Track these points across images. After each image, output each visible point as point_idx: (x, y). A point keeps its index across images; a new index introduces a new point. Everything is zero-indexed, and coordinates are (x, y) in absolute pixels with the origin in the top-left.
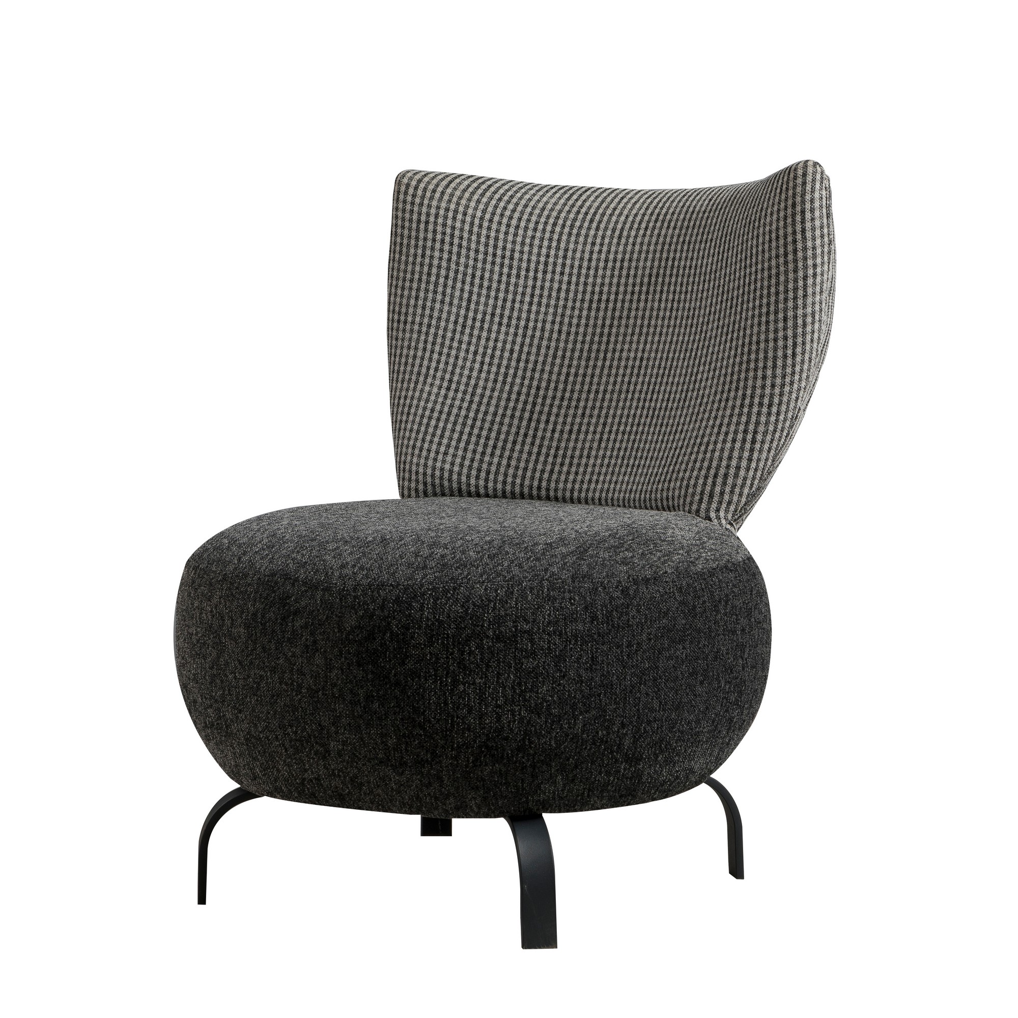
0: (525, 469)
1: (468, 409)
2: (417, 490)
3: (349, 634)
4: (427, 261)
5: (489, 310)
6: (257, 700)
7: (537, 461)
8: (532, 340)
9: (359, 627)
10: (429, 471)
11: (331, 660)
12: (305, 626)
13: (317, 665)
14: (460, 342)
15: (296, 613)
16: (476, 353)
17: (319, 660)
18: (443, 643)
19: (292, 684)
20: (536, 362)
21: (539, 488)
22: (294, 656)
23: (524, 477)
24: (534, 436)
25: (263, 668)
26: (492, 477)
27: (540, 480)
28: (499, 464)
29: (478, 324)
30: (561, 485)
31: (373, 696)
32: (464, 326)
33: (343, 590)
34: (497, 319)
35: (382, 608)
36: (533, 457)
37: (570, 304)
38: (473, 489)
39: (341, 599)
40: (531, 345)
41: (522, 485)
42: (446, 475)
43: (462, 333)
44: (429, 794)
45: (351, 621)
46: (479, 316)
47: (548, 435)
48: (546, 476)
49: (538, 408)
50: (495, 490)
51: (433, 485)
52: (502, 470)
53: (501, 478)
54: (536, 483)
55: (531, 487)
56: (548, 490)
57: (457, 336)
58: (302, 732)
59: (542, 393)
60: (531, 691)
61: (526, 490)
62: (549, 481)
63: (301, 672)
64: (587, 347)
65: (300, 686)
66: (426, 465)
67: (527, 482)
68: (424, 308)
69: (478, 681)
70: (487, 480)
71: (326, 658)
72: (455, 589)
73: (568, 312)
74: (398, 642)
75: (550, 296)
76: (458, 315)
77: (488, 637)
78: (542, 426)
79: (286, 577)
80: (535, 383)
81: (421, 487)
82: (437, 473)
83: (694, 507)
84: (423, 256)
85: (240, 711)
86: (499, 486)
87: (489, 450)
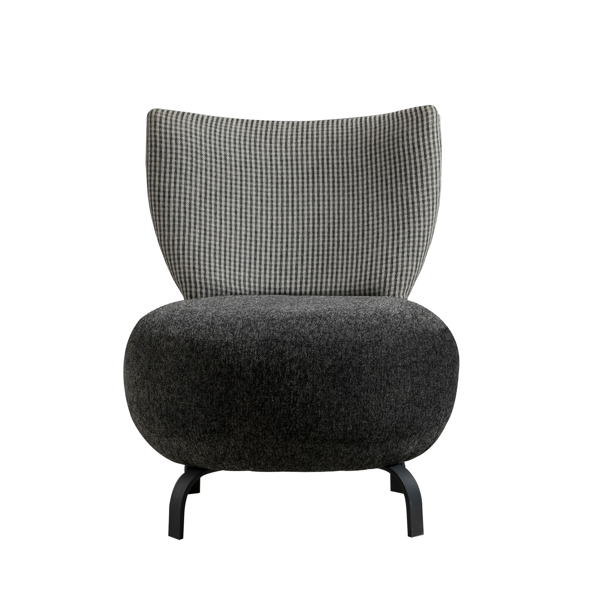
0: (260, 278)
1: (220, 245)
2: (201, 293)
3: (328, 370)
4: (179, 161)
5: (218, 189)
6: (261, 413)
7: (265, 273)
8: (246, 206)
9: (333, 366)
10: (208, 282)
11: (317, 385)
12: (299, 367)
13: (308, 390)
14: (205, 208)
15: (291, 361)
16: (216, 214)
17: (308, 386)
18: (379, 371)
19: (290, 401)
20: (251, 218)
21: (270, 288)
22: (291, 385)
23: (260, 283)
24: (260, 260)
25: (268, 394)
26: (242, 283)
27: (270, 284)
28: (245, 276)
29: (213, 197)
31: (341, 404)
32: (206, 198)
33: (320, 345)
34: (223, 194)
35: (346, 354)
36: (263, 271)
37: (264, 185)
38: (233, 291)
39: (320, 351)
40: (246, 208)
41: (260, 287)
42: (219, 283)
43: (205, 202)
44: (359, 457)
45: (328, 362)
46: (213, 193)
47: (268, 258)
48: (273, 281)
49: (258, 244)
50: (245, 290)
51: (211, 290)
52: (247, 279)
53: (247, 284)
54: (267, 286)
55: (265, 288)
56: (275, 289)
57: (203, 204)
58: (293, 428)
59: (259, 235)
60: (417, 394)
61: (262, 290)
62: (275, 284)
63: (296, 394)
64: (280, 208)
65: (295, 402)
66: (205, 279)
67: (262, 285)
68: (180, 188)
69: (395, 391)
70: (240, 285)
71: (313, 385)
73: (264, 189)
74: (356, 372)
75: (251, 181)
76: (201, 193)
77: (399, 366)
78: (263, 253)
79: (277, 340)
80: (254, 230)
81: (204, 291)
82: (213, 282)
84: (176, 158)
85: (245, 421)
86: (247, 288)
87: (237, 268)
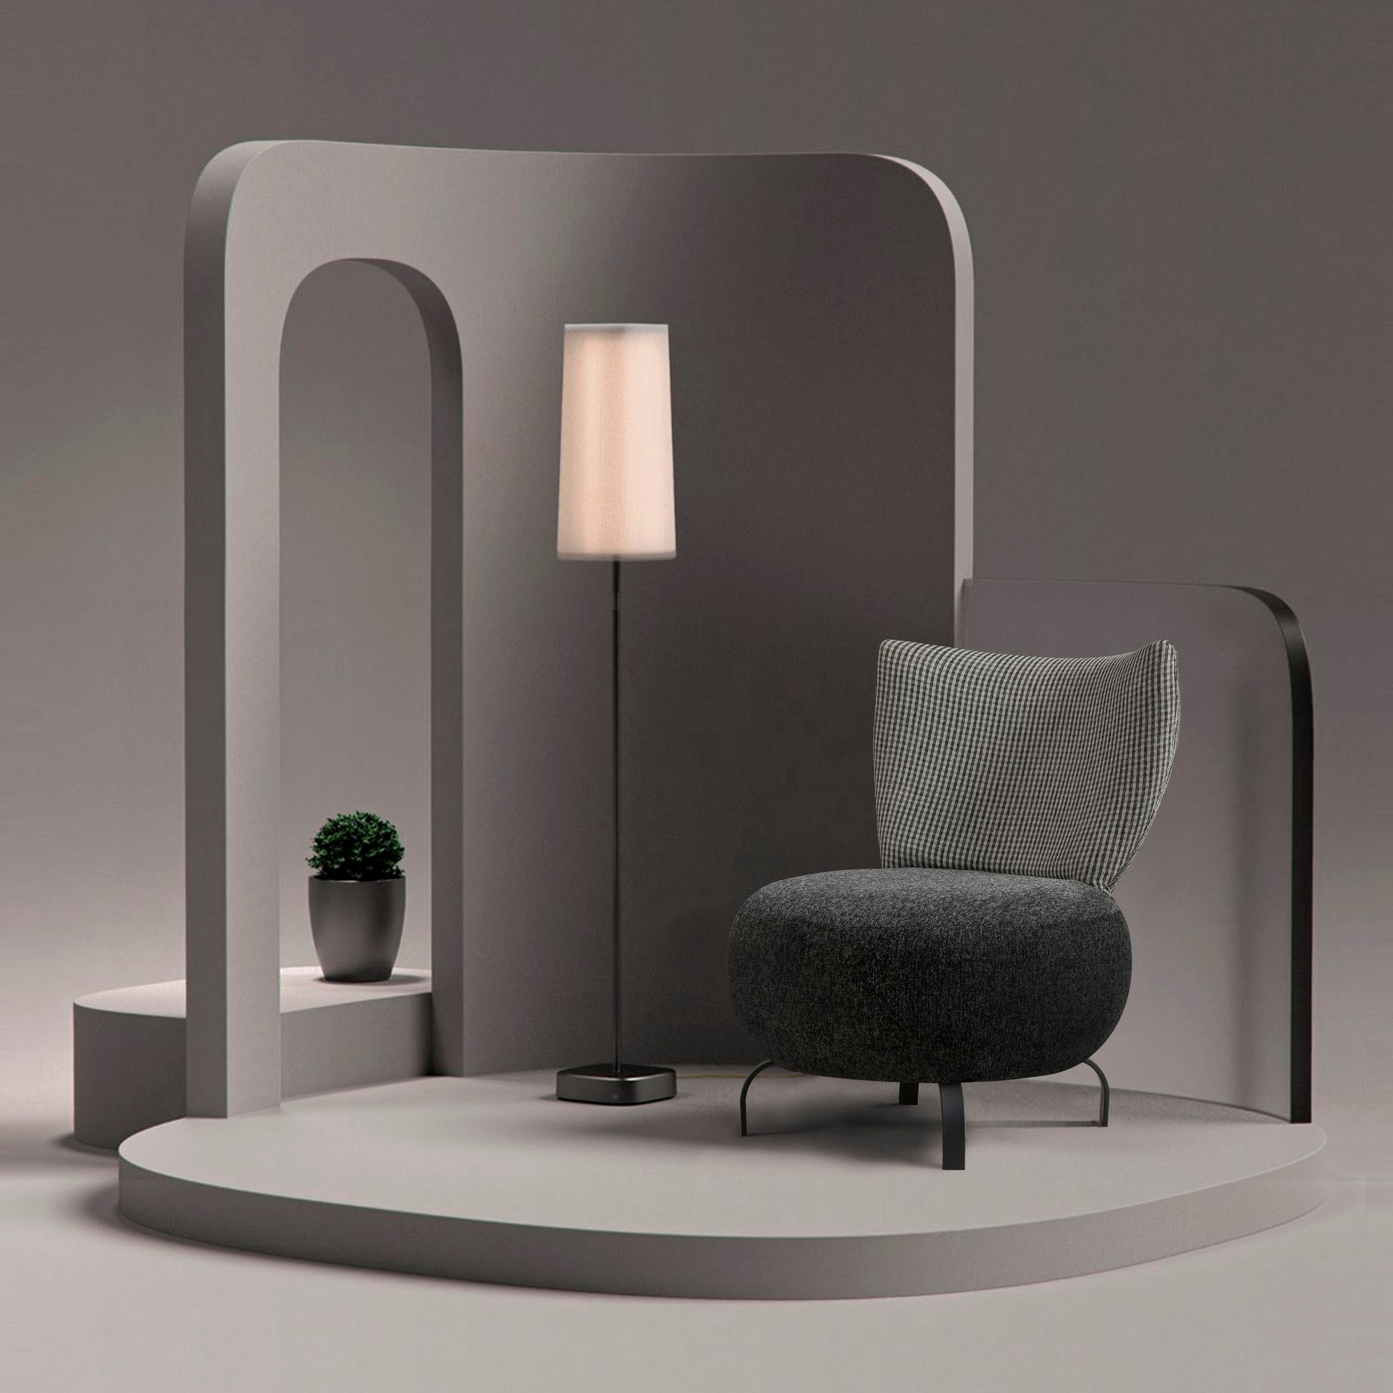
0: (968, 849)
1: (929, 807)
2: (894, 863)
3: (846, 961)
4: (901, 703)
5: (944, 739)
6: (784, 1005)
7: (976, 844)
8: (973, 760)
9: (854, 956)
10: (902, 850)
11: (835, 978)
12: (817, 955)
13: (825, 982)
14: (924, 761)
15: (810, 946)
16: (935, 769)
17: (826, 978)
18: (911, 967)
19: (808, 994)
20: (976, 776)
21: (978, 862)
22: (809, 975)
23: (967, 855)
24: (975, 827)
25: (788, 984)
26: (945, 854)
27: (978, 857)
28: (950, 846)
29: (936, 749)
30: (992, 861)
31: (863, 1003)
32: (927, 750)
33: (843, 930)
34: (949, 746)
35: (870, 943)
36: (974, 841)
37: (999, 736)
38: (932, 862)
39: (841, 937)
40: (972, 764)
41: (966, 860)
42: (914, 852)
43: (925, 755)
44: (902, 1069)
45: (848, 952)
46: (937, 743)
47: (984, 826)
48: (982, 854)
49: (977, 808)
50: (947, 863)
51: (905, 860)
52: (952, 850)
53: (951, 855)
54: (975, 859)
55: (972, 862)
56: (983, 864)
57: (922, 757)
58: (815, 1027)
59: (980, 797)
60: (971, 1000)
61: (969, 864)
62: (984, 857)
63: (814, 986)
64: (1011, 765)
65: (813, 996)
66: (900, 846)
67: (969, 859)
68: (899, 736)
69: (935, 993)
70: (942, 857)
71: (831, 977)
72: (919, 930)
73: (998, 742)
74: (880, 966)
75: (986, 730)
76: (922, 742)
77: (942, 963)
78: (980, 820)
79: (804, 921)
80: (975, 790)
81: (897, 861)
82: (908, 851)
83: (1083, 877)
84: (898, 700)
85: (772, 1013)
86: (951, 861)
87: (943, 836)
